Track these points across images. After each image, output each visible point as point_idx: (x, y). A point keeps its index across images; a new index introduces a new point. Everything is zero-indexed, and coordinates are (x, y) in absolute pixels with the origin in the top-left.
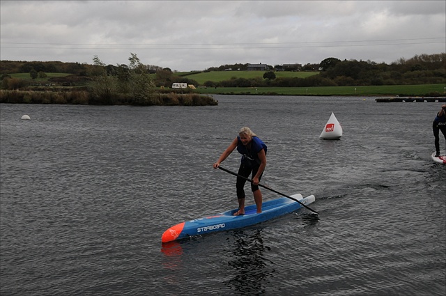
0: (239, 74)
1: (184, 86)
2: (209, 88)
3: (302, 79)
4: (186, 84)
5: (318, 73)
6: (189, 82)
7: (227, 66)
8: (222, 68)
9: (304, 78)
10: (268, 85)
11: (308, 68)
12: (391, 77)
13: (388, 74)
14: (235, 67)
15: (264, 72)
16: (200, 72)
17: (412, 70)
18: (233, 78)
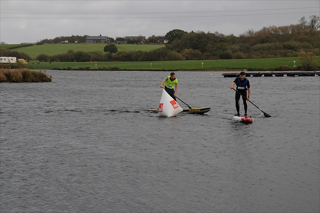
0: (77, 48)
1: (13, 60)
2: (43, 63)
3: (146, 53)
4: (15, 58)
5: (164, 46)
6: (18, 56)
7: (63, 37)
8: (57, 41)
9: (149, 51)
10: (109, 59)
11: (153, 40)
12: (240, 50)
13: (236, 47)
14: (72, 40)
15: (105, 45)
16: (31, 45)
17: (262, 43)
18: (70, 51)
